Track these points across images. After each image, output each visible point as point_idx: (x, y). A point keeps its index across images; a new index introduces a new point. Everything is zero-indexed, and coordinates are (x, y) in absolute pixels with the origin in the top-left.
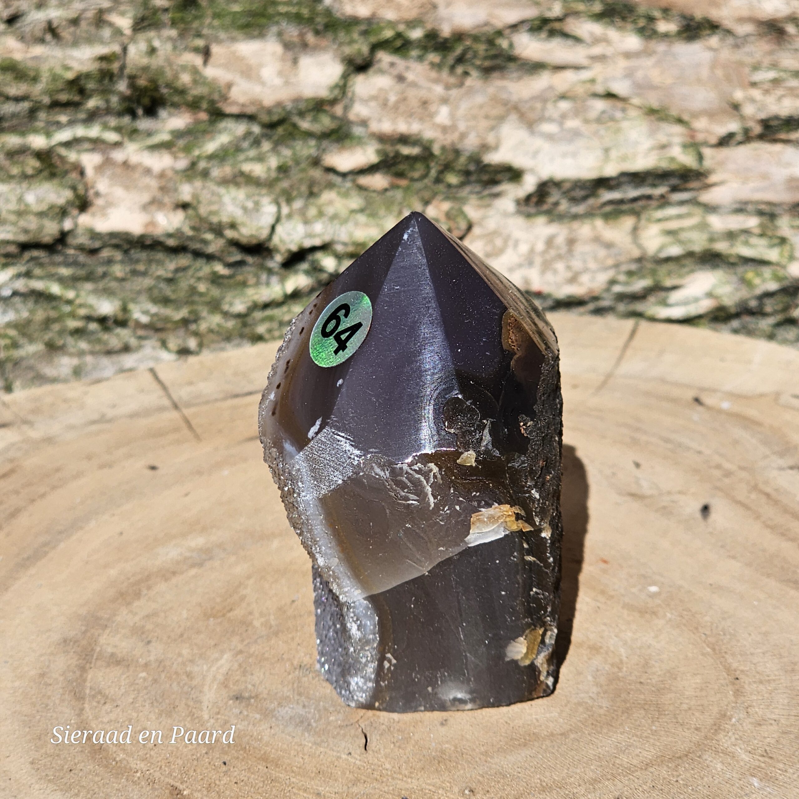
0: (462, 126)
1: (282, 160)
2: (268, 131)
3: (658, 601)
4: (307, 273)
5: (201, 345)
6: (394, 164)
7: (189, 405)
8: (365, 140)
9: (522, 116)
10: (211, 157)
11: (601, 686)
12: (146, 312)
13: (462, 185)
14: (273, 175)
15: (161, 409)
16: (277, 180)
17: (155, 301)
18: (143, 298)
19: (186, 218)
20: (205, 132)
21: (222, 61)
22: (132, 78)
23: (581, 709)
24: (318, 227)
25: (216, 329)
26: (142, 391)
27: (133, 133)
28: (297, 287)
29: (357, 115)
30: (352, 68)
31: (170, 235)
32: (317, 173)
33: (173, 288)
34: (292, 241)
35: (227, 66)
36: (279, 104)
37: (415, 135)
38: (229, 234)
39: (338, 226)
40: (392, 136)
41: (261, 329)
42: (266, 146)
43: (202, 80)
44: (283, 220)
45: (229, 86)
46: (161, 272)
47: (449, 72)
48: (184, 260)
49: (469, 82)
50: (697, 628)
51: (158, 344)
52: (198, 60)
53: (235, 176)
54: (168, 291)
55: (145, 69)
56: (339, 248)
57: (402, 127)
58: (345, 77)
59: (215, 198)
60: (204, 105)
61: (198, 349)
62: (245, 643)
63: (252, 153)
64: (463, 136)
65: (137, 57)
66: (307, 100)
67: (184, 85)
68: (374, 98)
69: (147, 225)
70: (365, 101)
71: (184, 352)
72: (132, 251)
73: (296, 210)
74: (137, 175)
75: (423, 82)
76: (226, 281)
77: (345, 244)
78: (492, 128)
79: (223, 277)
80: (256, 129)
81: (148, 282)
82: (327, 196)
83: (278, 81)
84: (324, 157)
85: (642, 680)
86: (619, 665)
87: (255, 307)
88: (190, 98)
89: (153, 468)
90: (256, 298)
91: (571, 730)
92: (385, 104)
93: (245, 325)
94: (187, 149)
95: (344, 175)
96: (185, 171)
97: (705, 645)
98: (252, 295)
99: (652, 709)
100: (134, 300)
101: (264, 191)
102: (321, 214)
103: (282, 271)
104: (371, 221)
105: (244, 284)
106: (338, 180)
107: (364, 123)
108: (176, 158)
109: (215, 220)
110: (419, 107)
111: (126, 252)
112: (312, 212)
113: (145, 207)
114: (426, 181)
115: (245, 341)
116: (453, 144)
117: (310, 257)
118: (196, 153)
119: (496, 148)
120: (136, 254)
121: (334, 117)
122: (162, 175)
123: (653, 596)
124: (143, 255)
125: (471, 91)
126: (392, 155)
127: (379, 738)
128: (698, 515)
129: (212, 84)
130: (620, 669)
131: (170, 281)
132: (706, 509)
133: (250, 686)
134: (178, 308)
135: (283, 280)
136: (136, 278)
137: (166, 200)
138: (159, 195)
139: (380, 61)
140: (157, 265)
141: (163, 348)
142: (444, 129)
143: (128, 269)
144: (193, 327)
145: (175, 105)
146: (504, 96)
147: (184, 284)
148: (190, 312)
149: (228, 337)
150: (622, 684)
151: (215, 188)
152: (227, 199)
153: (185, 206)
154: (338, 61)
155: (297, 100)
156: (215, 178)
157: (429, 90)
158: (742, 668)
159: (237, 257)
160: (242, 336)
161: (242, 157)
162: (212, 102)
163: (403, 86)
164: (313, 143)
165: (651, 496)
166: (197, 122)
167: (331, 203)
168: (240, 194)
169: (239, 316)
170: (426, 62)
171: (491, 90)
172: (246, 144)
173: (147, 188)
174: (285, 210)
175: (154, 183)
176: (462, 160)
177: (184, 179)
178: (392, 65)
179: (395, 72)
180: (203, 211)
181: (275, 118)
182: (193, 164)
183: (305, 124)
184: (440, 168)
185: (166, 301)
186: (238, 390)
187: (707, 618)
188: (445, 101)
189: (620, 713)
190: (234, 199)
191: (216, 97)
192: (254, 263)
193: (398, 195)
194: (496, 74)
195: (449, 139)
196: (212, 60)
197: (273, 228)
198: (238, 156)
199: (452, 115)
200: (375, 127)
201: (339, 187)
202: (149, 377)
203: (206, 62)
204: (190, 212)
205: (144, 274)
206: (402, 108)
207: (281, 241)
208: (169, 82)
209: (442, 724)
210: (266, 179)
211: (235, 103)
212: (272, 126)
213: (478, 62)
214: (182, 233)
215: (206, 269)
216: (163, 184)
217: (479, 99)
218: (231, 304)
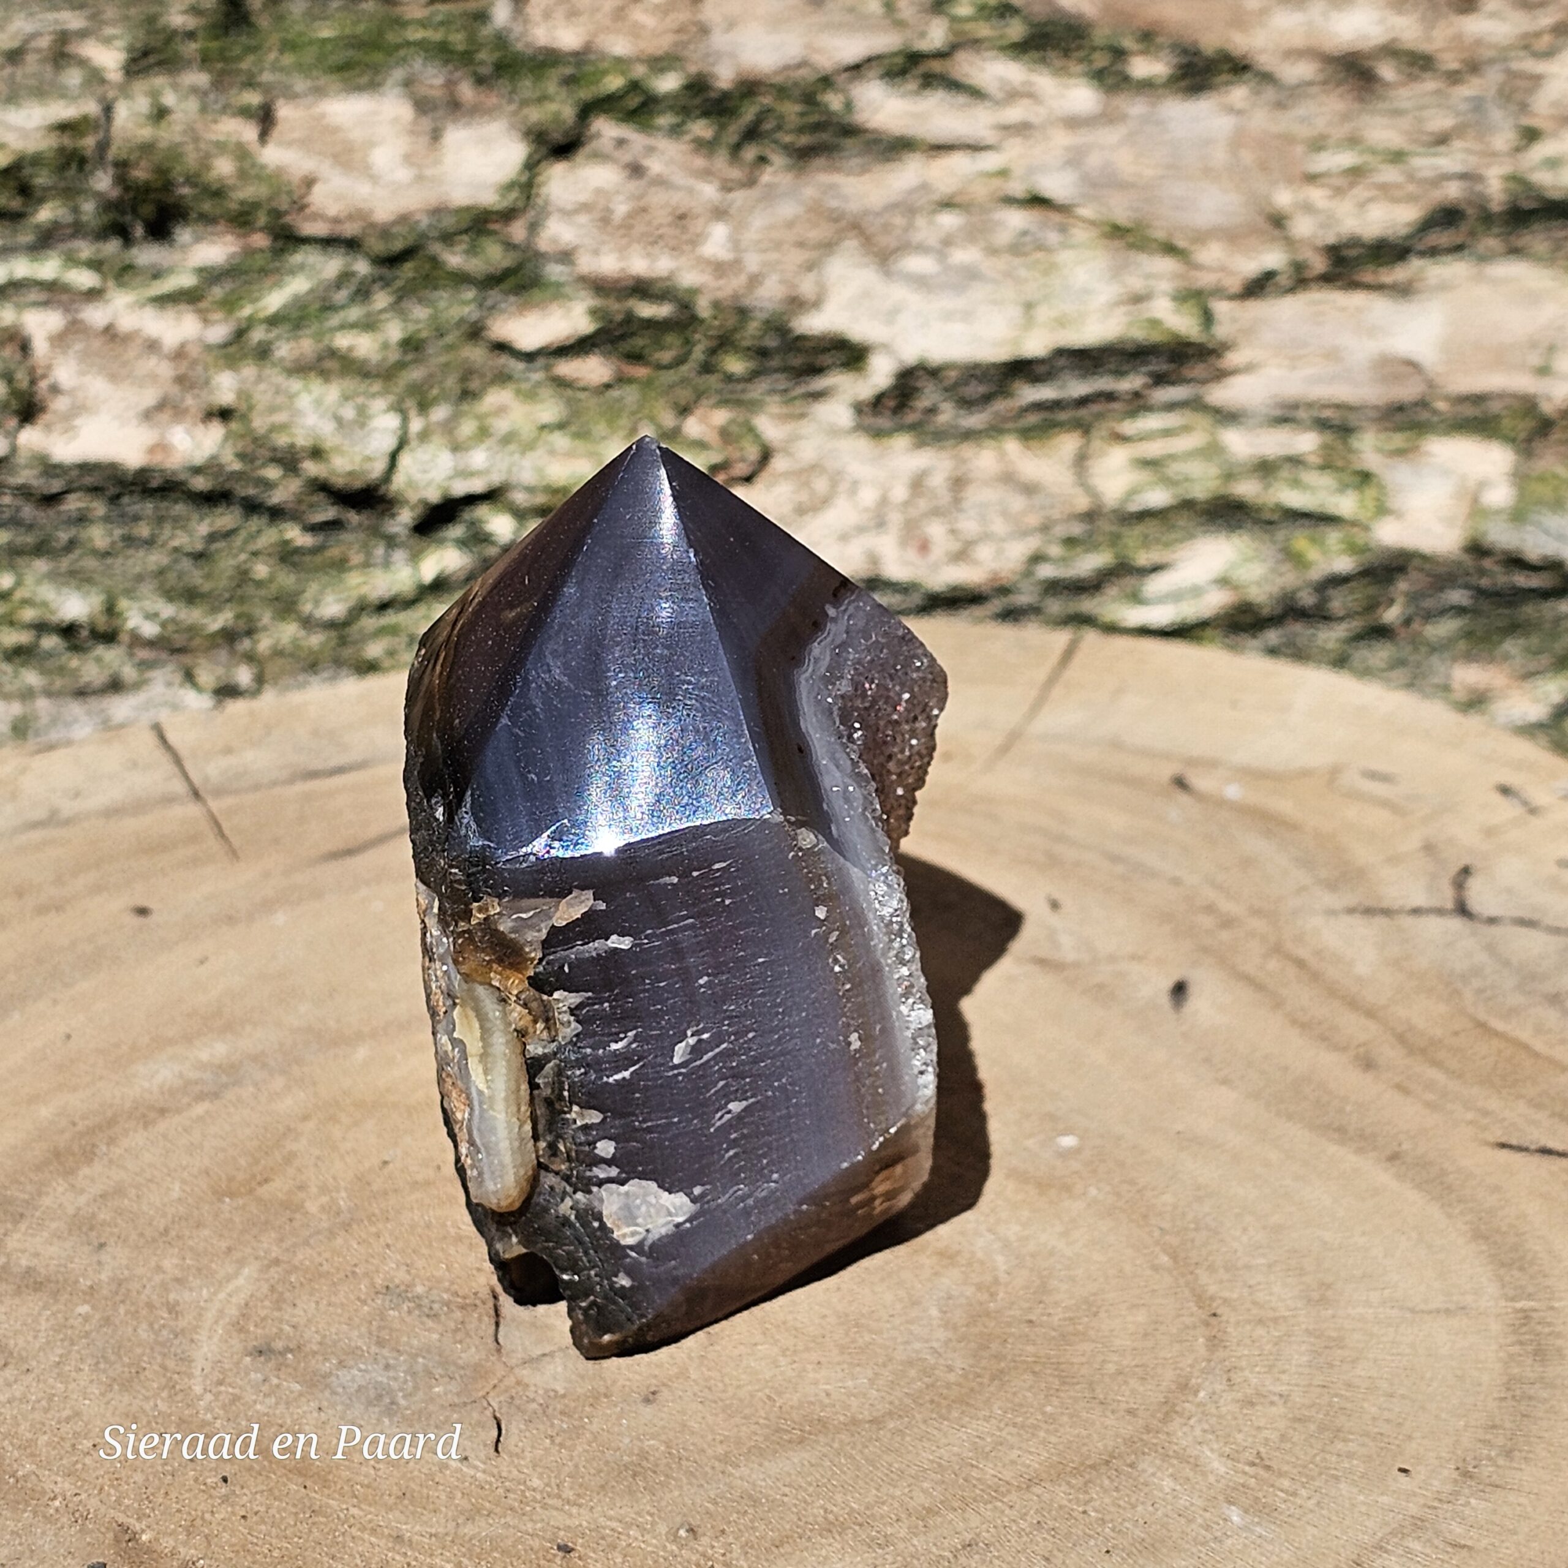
0: (753, 262)
1: (411, 328)
2: (385, 271)
3: (1075, 1165)
4: (463, 543)
5: (260, 680)
6: (623, 337)
7: (219, 792)
8: (568, 290)
9: (867, 241)
10: (273, 321)
11: (955, 1328)
12: (151, 616)
13: (753, 376)
14: (394, 356)
15: (168, 800)
16: (401, 366)
17: (169, 595)
18: (147, 588)
19: (226, 438)
20: (264, 272)
21: (296, 135)
22: (122, 166)
23: (913, 1373)
24: (478, 458)
25: (289, 648)
26: (134, 765)
27: (124, 274)
28: (442, 572)
29: (554, 241)
30: (544, 150)
31: (197, 470)
32: (475, 354)
33: (206, 569)
34: (429, 484)
35: (305, 144)
36: (404, 219)
37: (661, 279)
38: (311, 468)
39: (517, 456)
40: (617, 281)
41: (374, 650)
42: (381, 300)
43: (253, 172)
44: (414, 443)
45: (309, 182)
46: (181, 540)
47: (728, 157)
48: (226, 518)
49: (767, 176)
50: (1145, 1217)
51: (178, 677)
52: (249, 132)
53: (320, 359)
54: (196, 577)
55: (147, 148)
56: (520, 498)
57: (639, 265)
58: (531, 166)
59: (279, 400)
60: (262, 219)
61: (254, 685)
62: (288, 1243)
63: (355, 313)
64: (755, 280)
65: (130, 125)
66: (460, 211)
67: (220, 179)
68: (585, 207)
69: (152, 450)
70: (568, 214)
71: (227, 692)
72: (126, 500)
73: (438, 423)
74: (132, 352)
75: (679, 178)
76: (307, 558)
77: (530, 490)
78: (810, 266)
79: (298, 551)
80: (362, 267)
81: (156, 559)
82: (496, 397)
83: (403, 174)
84: (489, 322)
85: (1034, 1318)
86: (990, 1289)
87: (361, 608)
88: (234, 206)
89: (142, 912)
90: (364, 590)
91: (890, 1414)
92: (605, 220)
93: (343, 641)
94: (229, 305)
95: (529, 357)
96: (225, 345)
97: (1157, 1249)
98: (359, 585)
99: (1049, 1371)
100: (129, 593)
101: (376, 387)
102: (483, 433)
103: (415, 541)
104: (579, 444)
105: (341, 565)
106: (519, 366)
107: (566, 256)
108: (206, 321)
109: (282, 440)
110: (669, 225)
111: (114, 499)
112: (467, 428)
113: (148, 415)
114: (684, 369)
115: (344, 671)
116: (736, 297)
117: (468, 514)
118: (247, 311)
119: (816, 304)
120: (133, 505)
121: (509, 246)
122: (179, 354)
123: (1065, 1155)
124: (148, 507)
125: (770, 195)
126: (619, 318)
127: (523, 1427)
128: (1165, 1000)
129: (275, 178)
130: (993, 1295)
131: (199, 557)
132: (1179, 990)
133: (287, 1328)
134: (215, 610)
135: (415, 558)
136: (131, 552)
137: (189, 401)
138: (175, 390)
139: (598, 135)
140: (174, 528)
141: (188, 685)
142: (720, 268)
143: (118, 532)
144: (246, 644)
145: (208, 220)
146: (834, 203)
147: (227, 563)
148: (238, 617)
149: (312, 665)
150: (993, 1324)
151: (279, 379)
152: (304, 401)
153: (224, 414)
154: (516, 135)
155: (437, 211)
156: (282, 359)
157: (690, 191)
158: (1226, 1294)
159: (330, 513)
160: (338, 663)
161: (335, 320)
162: (277, 214)
163: (642, 183)
164: (470, 294)
165: (1076, 965)
166: (249, 252)
167: (501, 410)
168: (332, 392)
169: (332, 625)
170: (687, 138)
171: (809, 192)
172: (341, 296)
173: (153, 378)
174: (416, 425)
175: (166, 370)
176: (753, 327)
177: (221, 362)
178: (621, 143)
179: (627, 157)
180: (259, 423)
181: (398, 246)
182: (240, 334)
183: (454, 259)
184: (714, 343)
185: (191, 596)
186: (317, 765)
187: (1168, 1198)
188: (719, 213)
189: (986, 1381)
190: (318, 402)
191: (283, 204)
192: (360, 525)
193: (630, 395)
194: (820, 162)
195: (729, 287)
196: (276, 133)
197: (394, 457)
198: (327, 319)
199: (735, 243)
200: (586, 264)
201: (518, 381)
202: (149, 739)
203: (264, 135)
204: (234, 425)
205: (150, 543)
206: (640, 228)
207: (411, 483)
208: (191, 172)
209: (647, 1401)
210: (378, 365)
211: (316, 216)
212: (393, 260)
213: (787, 139)
214: (221, 466)
215: (269, 537)
216: (183, 368)
217: (788, 209)
218: (317, 603)
